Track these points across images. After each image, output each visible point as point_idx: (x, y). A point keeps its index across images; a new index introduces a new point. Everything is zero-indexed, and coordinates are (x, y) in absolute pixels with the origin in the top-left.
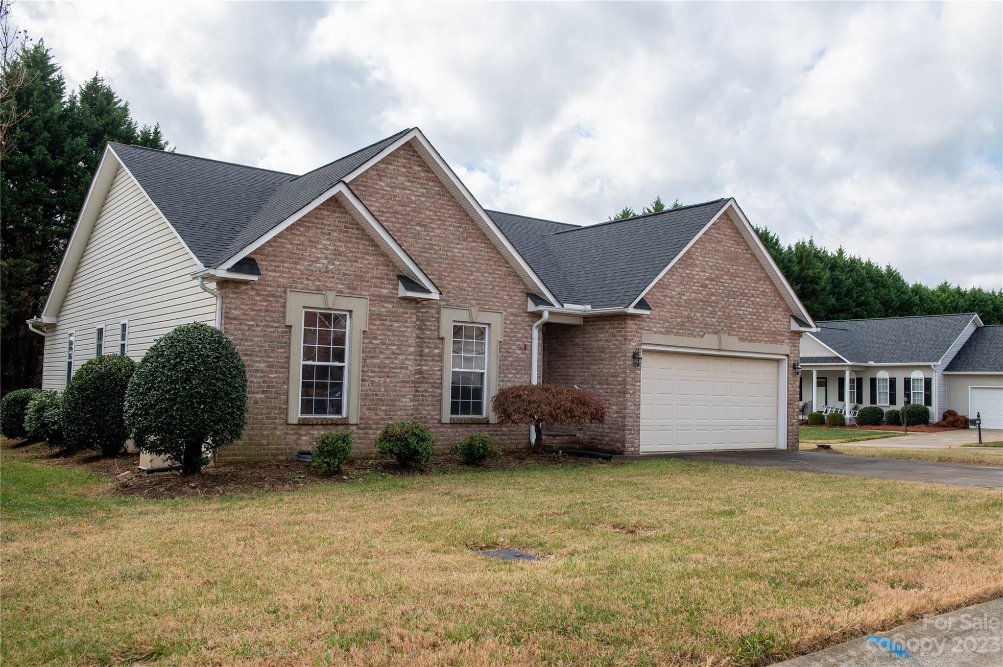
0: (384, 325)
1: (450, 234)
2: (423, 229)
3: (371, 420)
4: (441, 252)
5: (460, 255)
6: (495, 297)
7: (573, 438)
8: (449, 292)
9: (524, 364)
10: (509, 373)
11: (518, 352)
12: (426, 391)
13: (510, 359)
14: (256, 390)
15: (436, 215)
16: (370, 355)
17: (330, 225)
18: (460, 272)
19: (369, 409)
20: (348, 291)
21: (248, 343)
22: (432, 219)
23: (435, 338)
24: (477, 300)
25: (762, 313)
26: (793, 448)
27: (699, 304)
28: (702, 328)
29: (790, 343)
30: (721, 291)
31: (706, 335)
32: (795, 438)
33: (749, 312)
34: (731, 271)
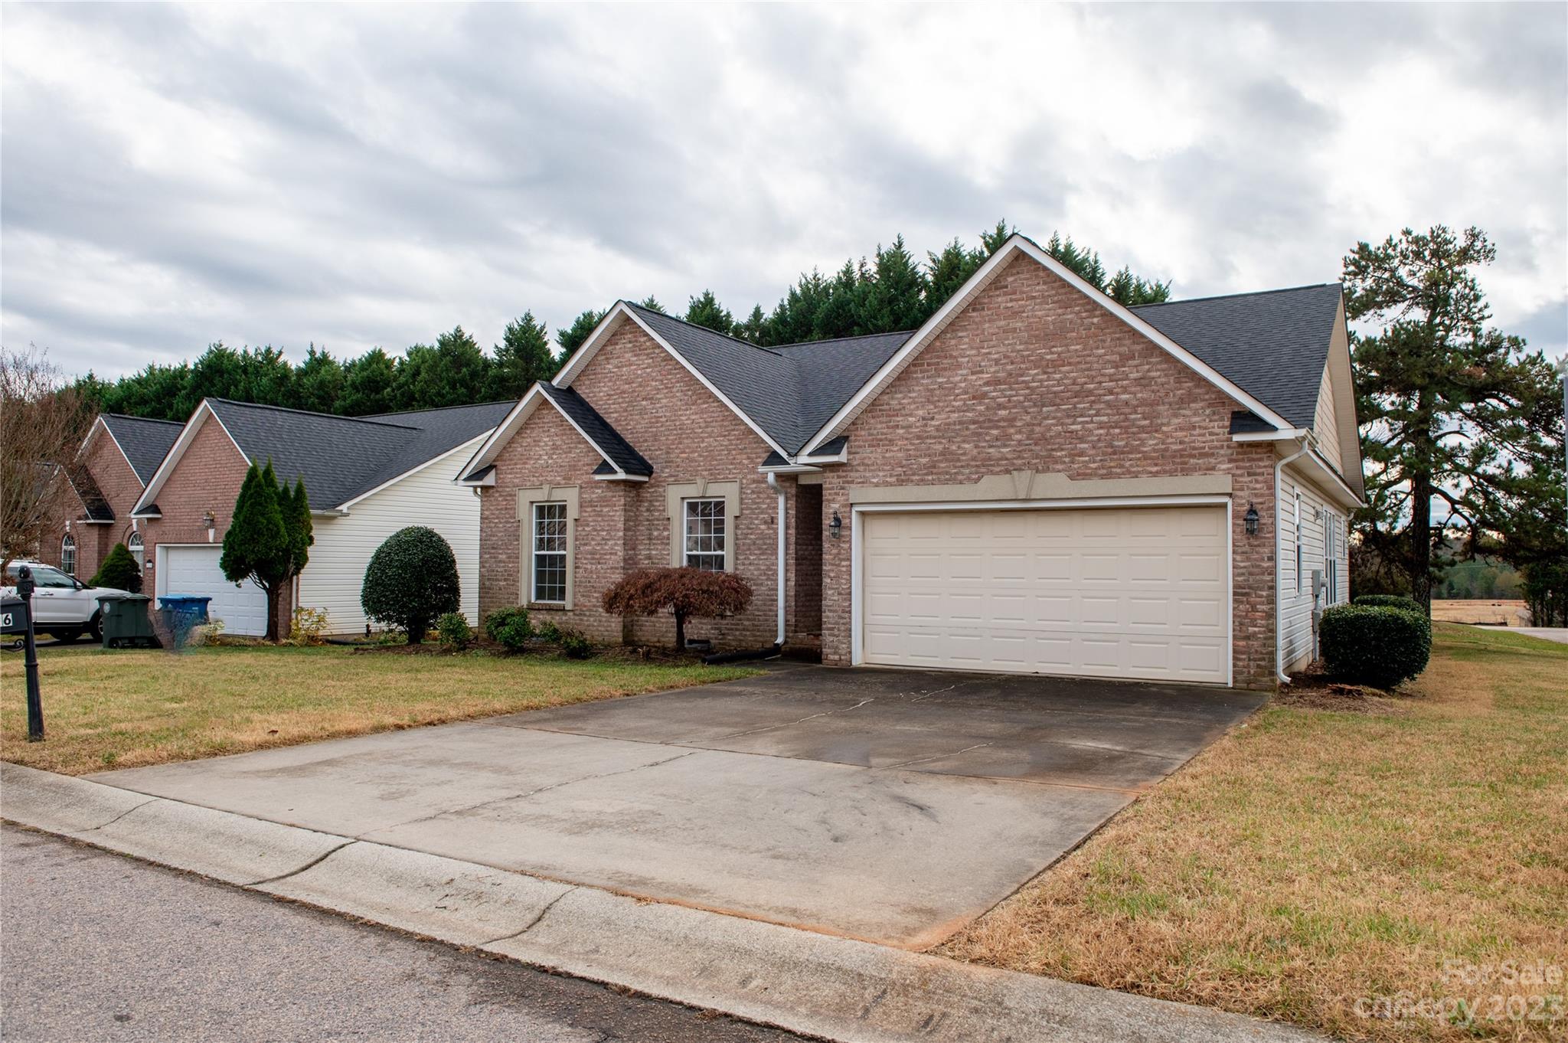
0: (595, 511)
2: (649, 402)
3: (585, 606)
4: (668, 423)
5: (689, 422)
6: (732, 464)
8: (678, 466)
9: (770, 541)
10: (751, 554)
11: (763, 527)
13: (752, 537)
14: (500, 578)
15: (662, 384)
16: (583, 542)
17: (548, 423)
18: (689, 441)
19: (583, 596)
20: (563, 482)
21: (494, 538)
23: (663, 520)
24: (710, 470)
25: (1139, 420)
26: (1253, 686)
27: (967, 429)
28: (977, 466)
29: (1237, 468)
30: (1021, 398)
31: (985, 477)
32: (1258, 666)
33: (1100, 423)
34: (1048, 357)
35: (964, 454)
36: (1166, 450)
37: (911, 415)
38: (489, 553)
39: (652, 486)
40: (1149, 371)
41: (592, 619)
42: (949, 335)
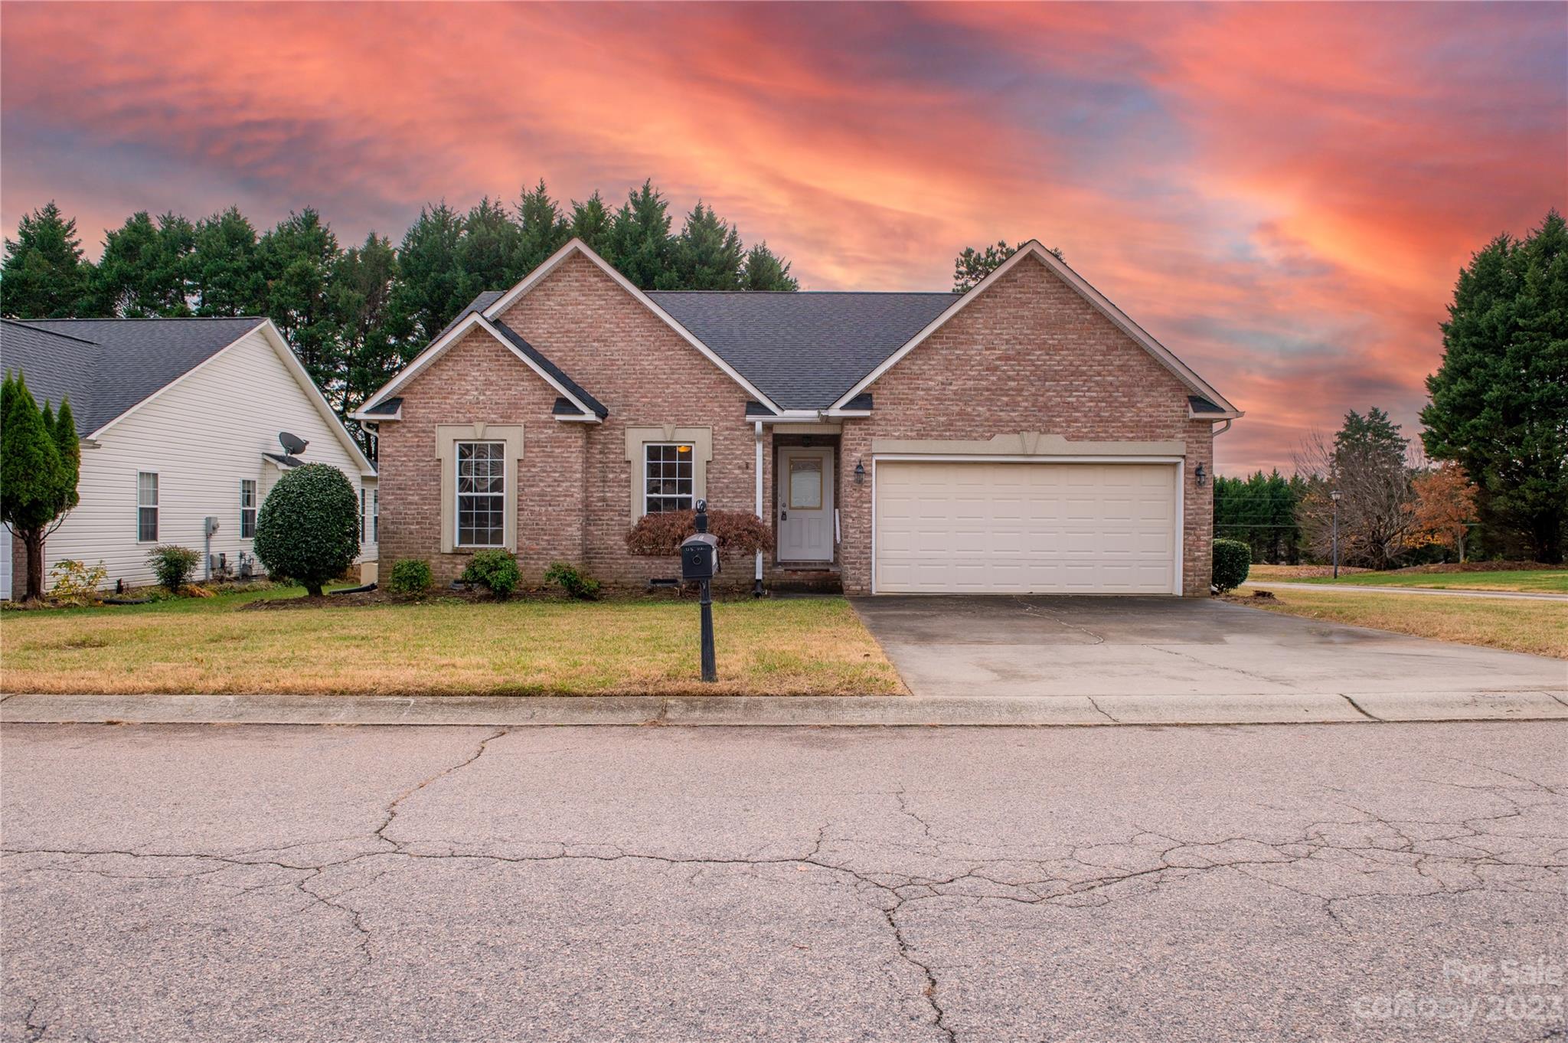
0: (544, 451)
1: (637, 345)
2: (603, 344)
3: (532, 549)
4: (626, 367)
5: (651, 367)
6: (702, 411)
7: (825, 573)
8: (638, 410)
9: (746, 485)
10: (723, 497)
11: (738, 472)
12: (612, 520)
13: (725, 481)
14: (410, 521)
15: (618, 327)
16: (528, 483)
17: (479, 356)
18: (651, 386)
19: (529, 539)
20: (502, 420)
21: (401, 478)
22: (614, 332)
23: (622, 462)
24: (676, 415)
25: (1120, 397)
26: (1197, 594)
27: (981, 395)
28: (990, 426)
29: (1189, 437)
30: (1028, 373)
31: (997, 435)
32: (1201, 580)
33: (1091, 397)
34: (1051, 342)
35: (979, 415)
36: (1139, 421)
37: (930, 380)
38: (393, 494)
39: (606, 429)
40: (1128, 360)
41: (541, 563)
42: (965, 315)
